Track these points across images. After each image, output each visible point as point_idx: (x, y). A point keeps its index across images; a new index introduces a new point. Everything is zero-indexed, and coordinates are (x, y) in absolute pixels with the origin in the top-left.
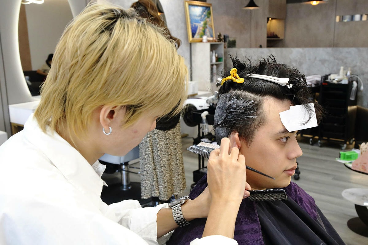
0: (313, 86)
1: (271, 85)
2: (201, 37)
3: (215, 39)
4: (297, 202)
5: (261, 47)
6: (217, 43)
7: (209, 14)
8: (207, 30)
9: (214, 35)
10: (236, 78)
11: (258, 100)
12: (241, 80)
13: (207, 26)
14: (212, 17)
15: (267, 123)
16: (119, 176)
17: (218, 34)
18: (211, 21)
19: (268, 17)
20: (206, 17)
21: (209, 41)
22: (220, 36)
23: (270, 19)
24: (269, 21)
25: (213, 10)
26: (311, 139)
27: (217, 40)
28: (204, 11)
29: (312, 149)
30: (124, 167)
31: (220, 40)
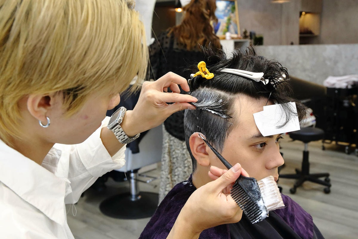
0: (350, 87)
1: (243, 81)
2: (224, 33)
3: (239, 36)
4: (286, 220)
5: (292, 44)
6: (242, 40)
7: (234, 8)
8: (232, 27)
9: (239, 32)
10: (206, 73)
11: (228, 99)
12: (210, 76)
13: (232, 22)
14: (237, 12)
15: (238, 126)
16: (127, 185)
17: (244, 30)
18: (235, 16)
19: (301, 10)
20: (230, 12)
21: (232, 38)
22: (245, 32)
23: (304, 13)
24: (302, 17)
25: (238, 4)
26: (347, 148)
27: (242, 37)
28: (227, 6)
29: (348, 159)
30: (132, 175)
31: (245, 37)
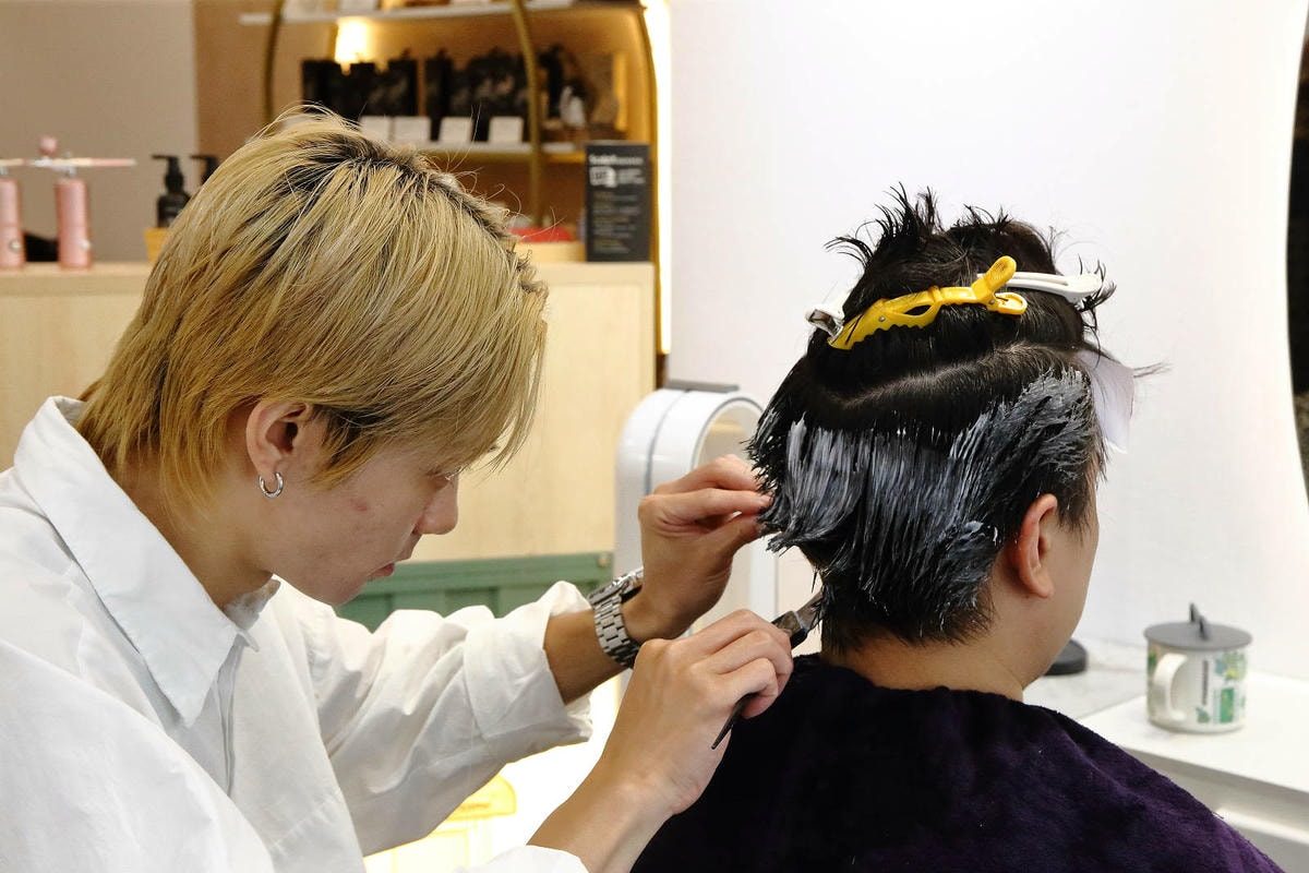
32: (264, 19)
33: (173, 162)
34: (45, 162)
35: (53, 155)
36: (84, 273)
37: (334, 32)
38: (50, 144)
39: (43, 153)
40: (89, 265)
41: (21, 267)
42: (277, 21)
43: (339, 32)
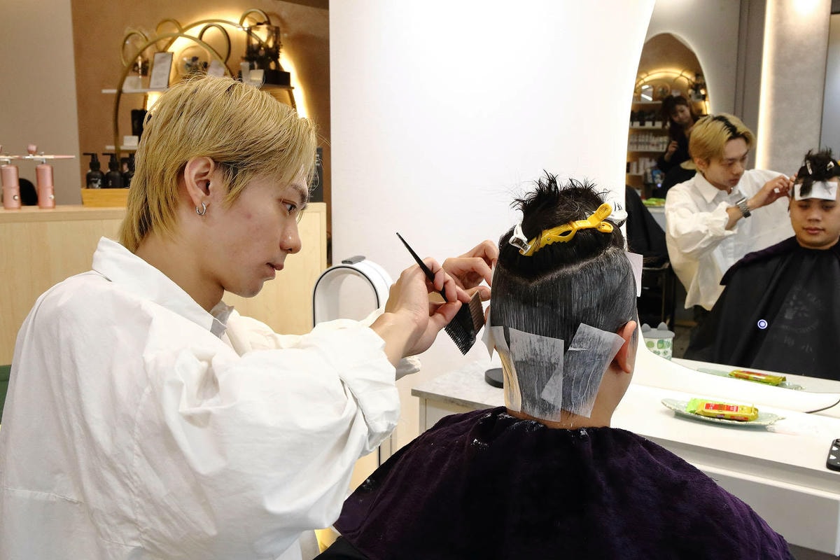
32: (115, 91)
33: (94, 156)
34: (31, 157)
35: (34, 153)
36: (51, 210)
37: (146, 98)
38: (33, 148)
39: (30, 152)
40: (54, 207)
41: (19, 208)
42: (120, 92)
43: (149, 98)
